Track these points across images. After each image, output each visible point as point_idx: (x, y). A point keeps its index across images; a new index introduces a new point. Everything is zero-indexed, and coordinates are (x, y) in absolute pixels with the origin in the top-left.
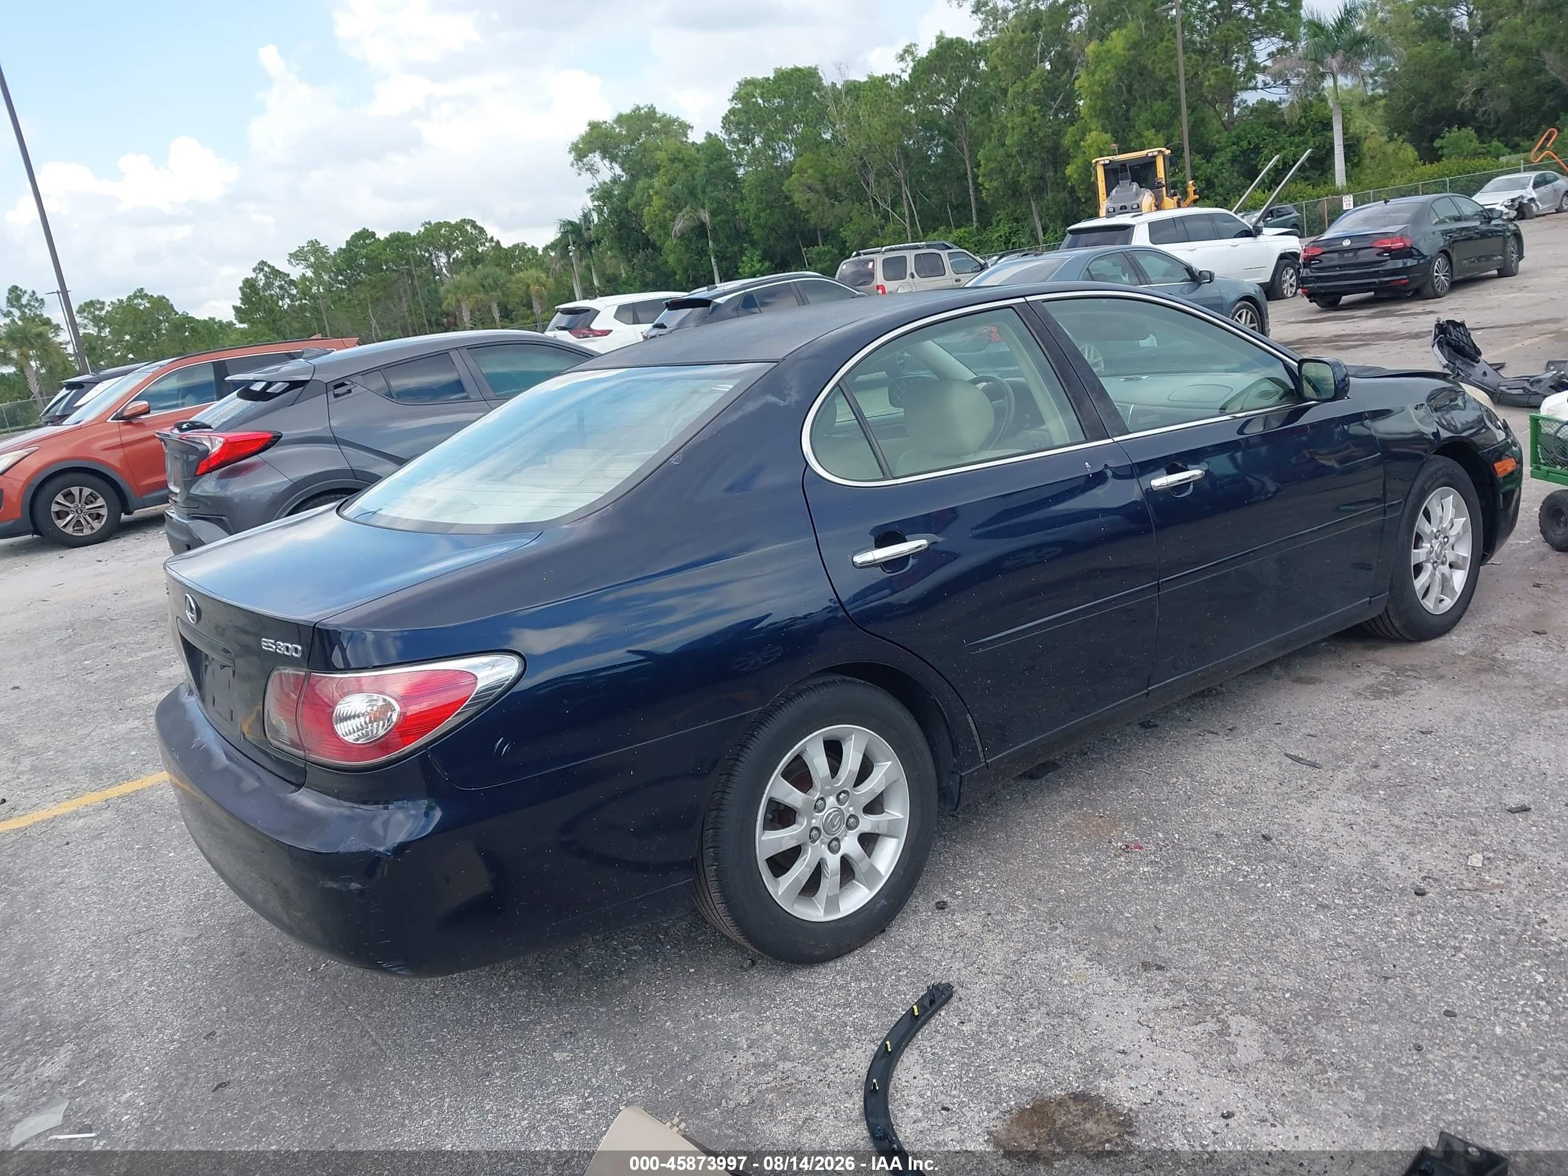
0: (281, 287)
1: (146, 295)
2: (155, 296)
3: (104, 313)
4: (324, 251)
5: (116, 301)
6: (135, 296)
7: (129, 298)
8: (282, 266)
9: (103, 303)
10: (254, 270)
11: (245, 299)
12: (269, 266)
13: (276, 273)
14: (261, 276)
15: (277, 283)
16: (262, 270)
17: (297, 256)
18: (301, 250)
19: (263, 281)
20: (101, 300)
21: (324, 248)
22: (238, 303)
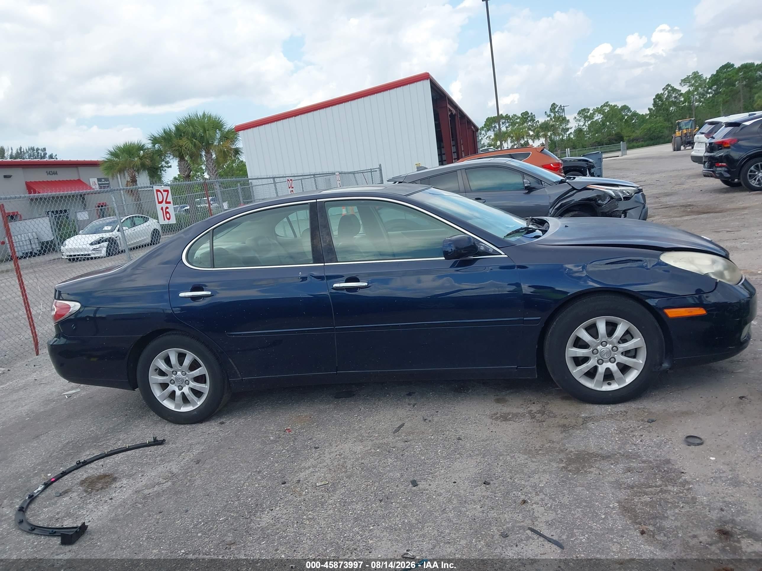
0: (675, 97)
1: (609, 105)
2: (613, 105)
3: (589, 114)
4: (700, 77)
5: (595, 108)
6: (604, 106)
7: (601, 106)
8: (677, 87)
9: (589, 110)
10: (663, 89)
11: (655, 104)
12: (671, 87)
13: (674, 90)
14: (666, 92)
15: (674, 95)
16: (667, 89)
17: (684, 81)
18: (688, 77)
19: (666, 95)
20: (588, 108)
21: (700, 75)
22: (652, 107)
